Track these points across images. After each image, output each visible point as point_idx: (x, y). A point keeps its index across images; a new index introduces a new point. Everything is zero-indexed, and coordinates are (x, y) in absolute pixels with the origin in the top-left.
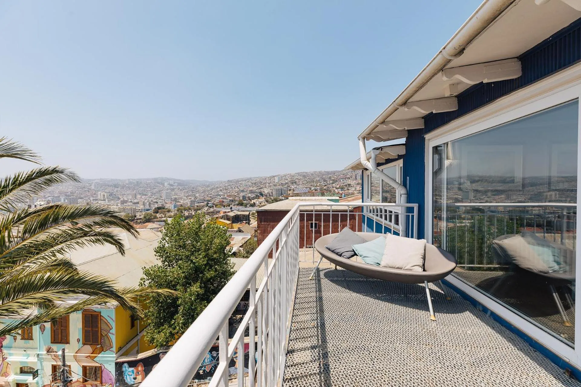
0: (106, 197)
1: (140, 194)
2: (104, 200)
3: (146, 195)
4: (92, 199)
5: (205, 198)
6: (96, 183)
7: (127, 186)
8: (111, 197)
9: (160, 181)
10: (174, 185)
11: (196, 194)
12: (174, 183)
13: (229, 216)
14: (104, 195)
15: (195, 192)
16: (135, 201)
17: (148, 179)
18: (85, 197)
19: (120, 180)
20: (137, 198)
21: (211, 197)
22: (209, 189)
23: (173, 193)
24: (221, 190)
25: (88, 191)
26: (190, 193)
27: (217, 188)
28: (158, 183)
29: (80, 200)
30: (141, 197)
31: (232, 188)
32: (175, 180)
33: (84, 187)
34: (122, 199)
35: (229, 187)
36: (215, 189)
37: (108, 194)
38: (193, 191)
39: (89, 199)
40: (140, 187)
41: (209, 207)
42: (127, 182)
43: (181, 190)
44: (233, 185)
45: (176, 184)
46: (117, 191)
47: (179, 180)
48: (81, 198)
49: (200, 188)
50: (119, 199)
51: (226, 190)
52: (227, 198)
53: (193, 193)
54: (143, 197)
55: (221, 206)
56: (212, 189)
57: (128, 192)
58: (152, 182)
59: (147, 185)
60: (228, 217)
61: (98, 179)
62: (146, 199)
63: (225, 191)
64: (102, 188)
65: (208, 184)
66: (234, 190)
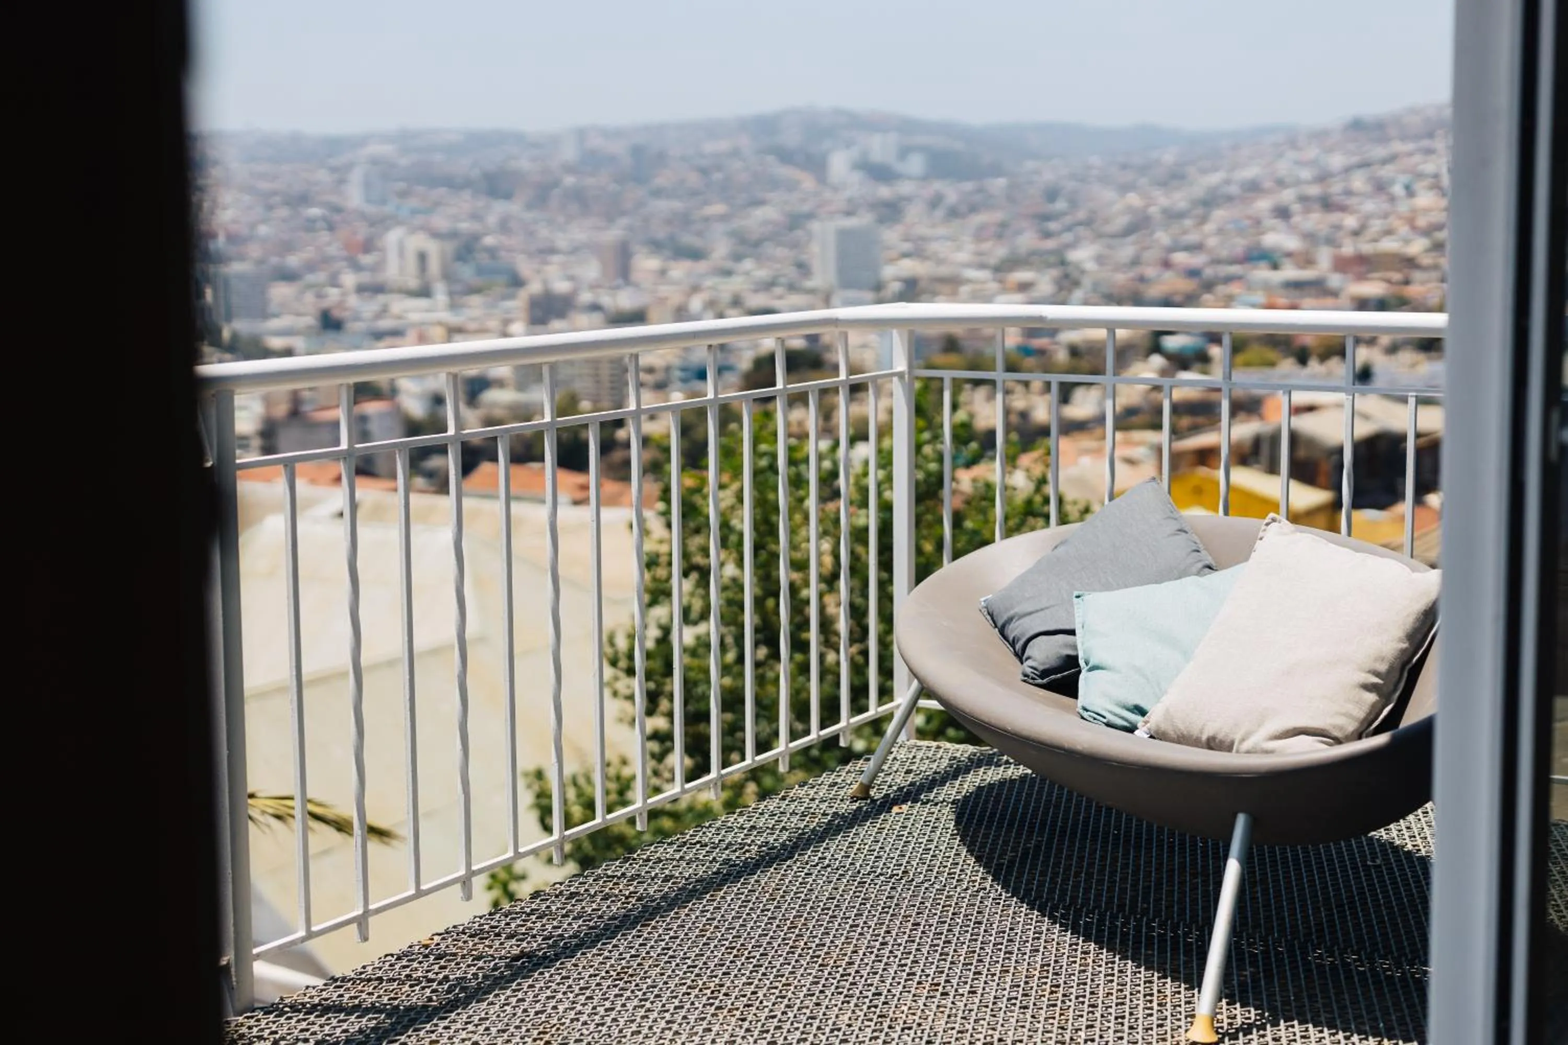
0: (434, 266)
1: (656, 246)
2: (424, 292)
3: (696, 255)
4: (349, 279)
5: (1142, 279)
6: (375, 161)
7: (569, 180)
8: (466, 272)
9: (791, 138)
10: (899, 167)
11: (1072, 245)
12: (904, 152)
13: (1311, 442)
14: (422, 258)
15: (1069, 229)
16: (625, 300)
17: (712, 129)
18: (311, 267)
19: (519, 138)
20: (636, 276)
21: (1193, 273)
22: (1179, 199)
23: (891, 236)
24: (1283, 213)
25: (331, 228)
26: (1027, 240)
27: (1254, 188)
28: (786, 156)
29: (280, 292)
30: (663, 272)
31: (1380, 187)
32: (907, 126)
33: (304, 199)
34: (535, 287)
35: (1359, 182)
36: (1230, 199)
37: (450, 247)
38: (1047, 218)
39: (334, 282)
40: (658, 193)
41: (1169, 356)
42: (569, 153)
43: (954, 213)
44: (1392, 159)
45: (916, 164)
46: (504, 226)
47: (945, 129)
48: (288, 276)
49: (1108, 194)
50: (517, 282)
51: (1327, 204)
52: (1335, 280)
53: (1047, 235)
54: (680, 270)
55: (1271, 355)
56: (1209, 202)
57: (579, 233)
58: (735, 153)
59: (704, 172)
60: (1302, 453)
61: (385, 138)
62: (695, 289)
63: (1315, 221)
64: (413, 202)
65: (1169, 157)
66: (1403, 207)
